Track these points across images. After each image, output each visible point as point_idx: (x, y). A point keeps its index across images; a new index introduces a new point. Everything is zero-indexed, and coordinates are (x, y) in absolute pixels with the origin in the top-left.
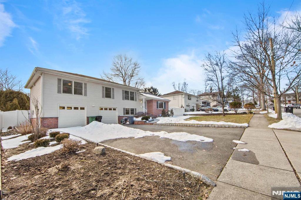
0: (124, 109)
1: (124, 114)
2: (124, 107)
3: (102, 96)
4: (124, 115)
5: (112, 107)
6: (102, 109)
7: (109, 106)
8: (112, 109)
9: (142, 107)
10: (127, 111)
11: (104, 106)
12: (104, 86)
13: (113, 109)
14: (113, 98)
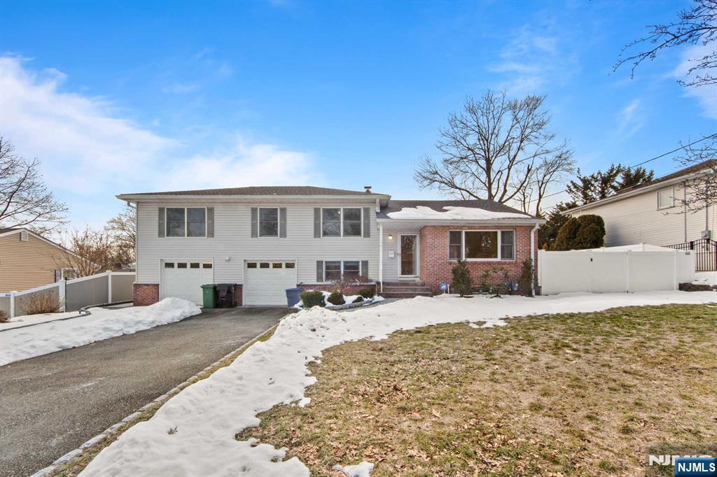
0: (319, 263)
1: (319, 278)
2: (320, 259)
3: (250, 234)
4: (318, 281)
5: (284, 258)
6: (252, 265)
7: (271, 259)
8: (284, 266)
9: (393, 256)
10: (330, 270)
11: (258, 258)
12: (255, 206)
13: (286, 264)
14: (284, 235)
